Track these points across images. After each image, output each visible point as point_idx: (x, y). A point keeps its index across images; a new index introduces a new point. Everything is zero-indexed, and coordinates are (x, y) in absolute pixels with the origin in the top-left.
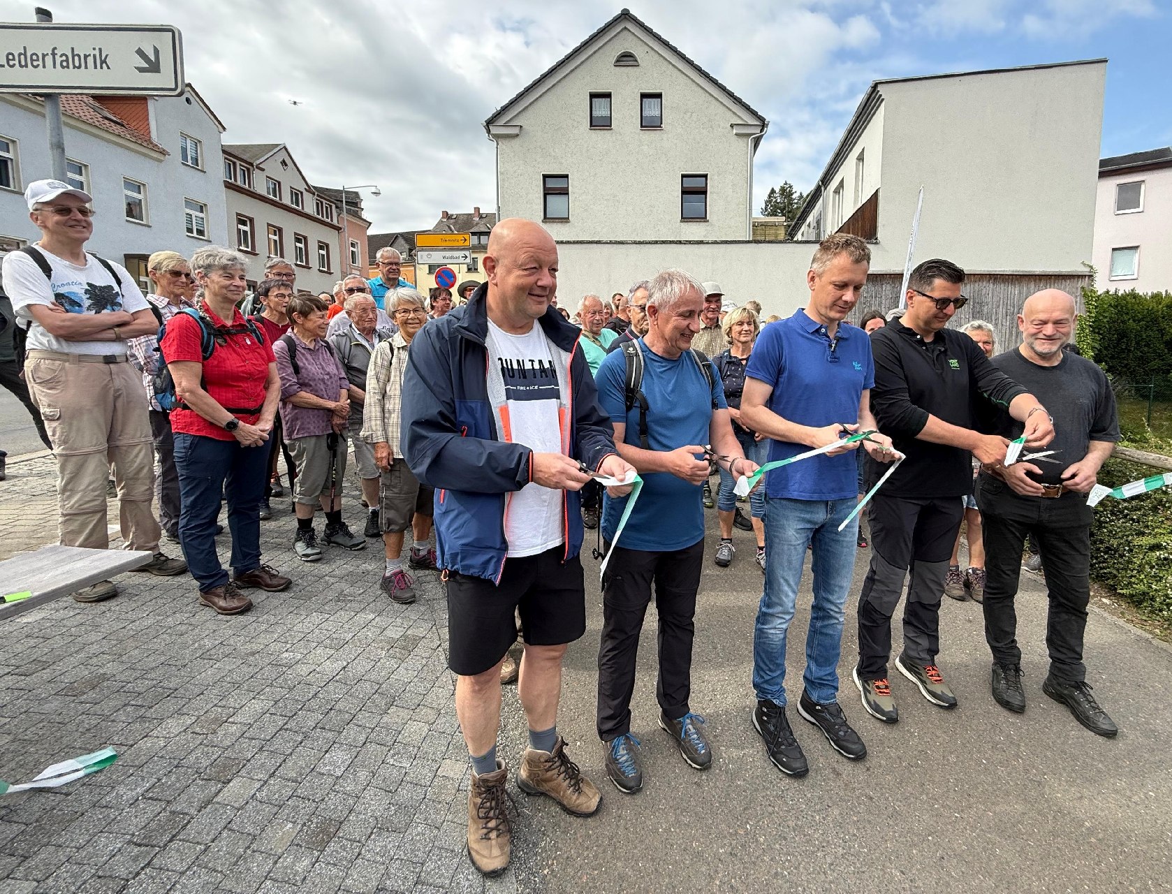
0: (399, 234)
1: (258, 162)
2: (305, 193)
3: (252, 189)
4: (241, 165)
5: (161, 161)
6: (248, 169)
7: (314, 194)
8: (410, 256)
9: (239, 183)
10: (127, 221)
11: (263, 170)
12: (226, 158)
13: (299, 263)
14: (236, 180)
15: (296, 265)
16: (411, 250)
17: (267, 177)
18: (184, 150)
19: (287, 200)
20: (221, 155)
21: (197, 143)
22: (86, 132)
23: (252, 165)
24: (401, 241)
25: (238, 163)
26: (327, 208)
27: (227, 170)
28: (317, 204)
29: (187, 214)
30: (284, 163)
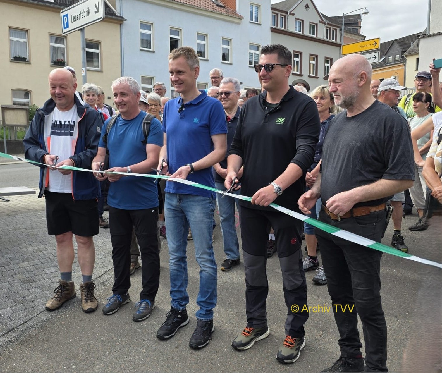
0: (394, 40)
1: (291, 9)
2: (319, 24)
3: (286, 30)
4: (281, 15)
5: (239, 24)
6: (285, 16)
7: (325, 24)
8: (402, 57)
9: (280, 27)
10: (222, 63)
11: (293, 14)
12: (273, 13)
13: (311, 75)
14: (277, 26)
15: (310, 76)
16: (403, 52)
17: (296, 19)
18: (251, 13)
19: (307, 33)
20: (270, 11)
21: (258, 7)
22: (208, 16)
23: (287, 13)
24: (396, 46)
25: (279, 13)
26: (333, 31)
27: (274, 20)
28: (327, 30)
29: (250, 53)
30: (307, 6)
